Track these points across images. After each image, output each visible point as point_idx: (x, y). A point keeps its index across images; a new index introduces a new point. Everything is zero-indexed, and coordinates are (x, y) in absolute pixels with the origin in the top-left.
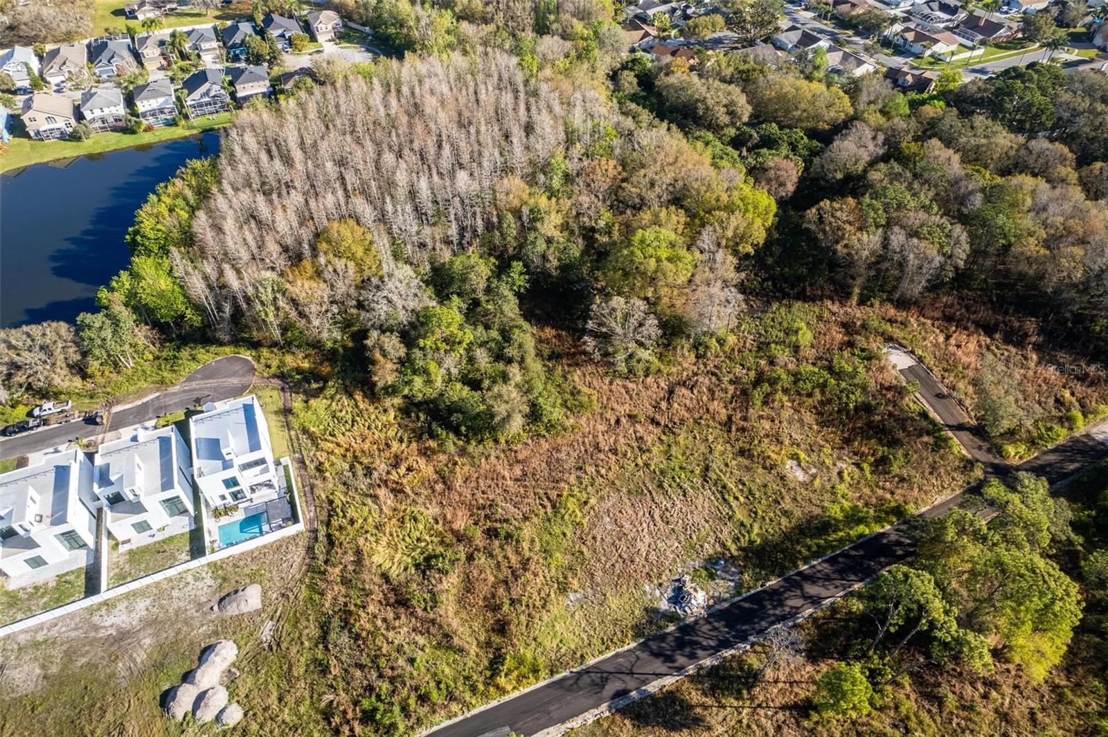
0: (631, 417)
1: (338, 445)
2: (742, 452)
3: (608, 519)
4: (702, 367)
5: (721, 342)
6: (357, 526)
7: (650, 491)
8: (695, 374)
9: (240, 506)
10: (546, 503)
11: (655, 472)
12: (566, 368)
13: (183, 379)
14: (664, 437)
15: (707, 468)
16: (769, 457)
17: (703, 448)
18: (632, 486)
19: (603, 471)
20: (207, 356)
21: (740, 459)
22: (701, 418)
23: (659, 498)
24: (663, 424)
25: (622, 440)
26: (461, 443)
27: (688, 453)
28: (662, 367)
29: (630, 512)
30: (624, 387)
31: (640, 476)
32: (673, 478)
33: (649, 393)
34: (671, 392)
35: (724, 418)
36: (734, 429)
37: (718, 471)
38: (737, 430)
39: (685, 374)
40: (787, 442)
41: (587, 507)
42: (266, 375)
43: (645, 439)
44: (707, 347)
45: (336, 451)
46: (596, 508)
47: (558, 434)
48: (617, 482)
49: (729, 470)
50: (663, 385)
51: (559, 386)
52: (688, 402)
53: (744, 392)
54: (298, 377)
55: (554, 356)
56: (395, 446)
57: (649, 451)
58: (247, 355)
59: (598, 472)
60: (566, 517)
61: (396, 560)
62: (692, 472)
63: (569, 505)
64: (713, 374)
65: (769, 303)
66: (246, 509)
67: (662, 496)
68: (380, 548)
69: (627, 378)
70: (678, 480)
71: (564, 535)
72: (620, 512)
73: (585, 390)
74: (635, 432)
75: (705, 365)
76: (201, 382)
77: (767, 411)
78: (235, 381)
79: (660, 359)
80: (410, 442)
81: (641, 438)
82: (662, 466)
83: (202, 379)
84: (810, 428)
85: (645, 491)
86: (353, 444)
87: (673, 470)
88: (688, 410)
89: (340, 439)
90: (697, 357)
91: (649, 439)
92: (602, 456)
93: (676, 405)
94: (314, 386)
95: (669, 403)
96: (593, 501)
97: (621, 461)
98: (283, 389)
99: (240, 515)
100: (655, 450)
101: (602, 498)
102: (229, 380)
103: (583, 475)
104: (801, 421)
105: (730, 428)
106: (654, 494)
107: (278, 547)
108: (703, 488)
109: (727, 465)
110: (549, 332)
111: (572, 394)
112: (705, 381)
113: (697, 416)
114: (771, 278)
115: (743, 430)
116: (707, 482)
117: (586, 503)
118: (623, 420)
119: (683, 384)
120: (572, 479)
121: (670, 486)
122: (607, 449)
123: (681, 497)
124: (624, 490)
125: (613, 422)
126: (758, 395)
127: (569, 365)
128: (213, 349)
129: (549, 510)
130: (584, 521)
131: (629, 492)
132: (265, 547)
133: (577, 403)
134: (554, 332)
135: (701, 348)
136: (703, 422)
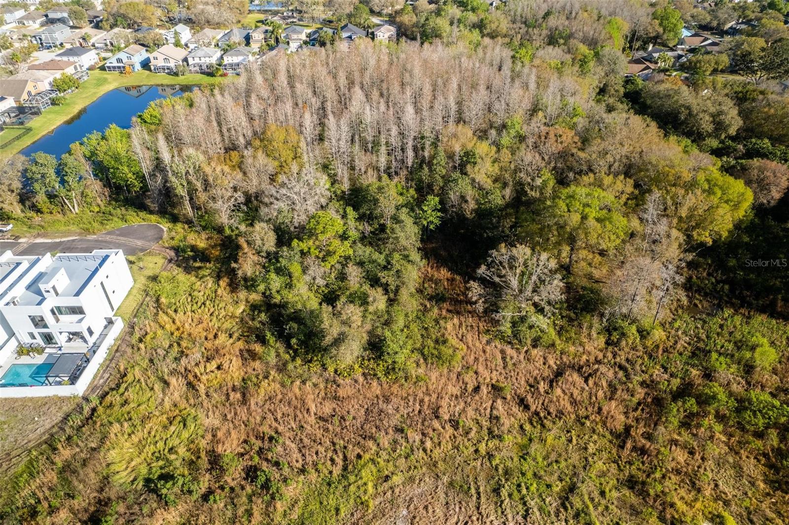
0: (496, 389)
1: (174, 322)
2: (631, 483)
3: (405, 512)
4: (610, 355)
5: (643, 333)
6: (127, 408)
7: (479, 494)
8: (598, 362)
9: (47, 350)
10: (339, 460)
11: (497, 469)
12: (444, 312)
13: (104, 232)
14: (527, 427)
15: (572, 489)
16: (672, 505)
17: (575, 458)
18: (458, 478)
19: (428, 444)
20: (136, 219)
21: (626, 492)
22: (587, 417)
23: (487, 507)
24: (533, 408)
25: (470, 412)
26: (287, 357)
27: (553, 456)
28: (558, 342)
29: (440, 512)
30: (503, 352)
31: (475, 468)
32: (519, 486)
33: (530, 367)
34: (559, 374)
35: (620, 428)
36: (629, 445)
37: (586, 497)
38: (634, 449)
39: (585, 357)
40: (708, 492)
41: (386, 485)
42: (166, 245)
43: (502, 421)
44: (623, 335)
45: (168, 326)
46: (397, 491)
47: (396, 380)
48: (441, 465)
49: (603, 502)
50: (551, 362)
51: (426, 329)
52: (576, 393)
53: (658, 402)
54: (191, 254)
55: (438, 299)
56: (222, 338)
57: (500, 438)
58: (165, 226)
59: (422, 442)
60: (352, 488)
61: (133, 464)
62: (549, 486)
63: (363, 473)
64: (621, 367)
65: (720, 307)
66: (50, 355)
67: (492, 507)
68: (128, 444)
69: (510, 343)
70: (524, 491)
71: (337, 510)
72: (426, 508)
73: (453, 341)
74: (492, 408)
75: (615, 355)
76: (115, 237)
77: (685, 437)
78: (139, 243)
79: (559, 333)
80: (239, 339)
81: (497, 418)
82: (509, 464)
83: (118, 235)
84: (753, 484)
85: (473, 491)
86: (187, 326)
87: (523, 474)
88: (574, 402)
89: (179, 317)
90: (608, 343)
91: (506, 422)
92: (436, 424)
93: (558, 391)
94: (198, 264)
95: (551, 386)
96: (397, 479)
97: (459, 439)
98: (170, 261)
99: (39, 359)
100: (509, 439)
101: (411, 479)
102: (136, 241)
103: (402, 441)
104: (738, 468)
105: (624, 442)
106: (483, 500)
107: (43, 404)
108: (557, 516)
109: (603, 494)
110: (444, 274)
111: (437, 341)
112: (608, 373)
113: (582, 412)
114: (732, 282)
115: (643, 451)
116: (566, 509)
117: (387, 478)
118: (484, 390)
119: (579, 369)
120: (385, 441)
121: (510, 495)
122: (447, 417)
123: (519, 518)
124: (445, 479)
125: (470, 388)
126: (676, 412)
127: (448, 311)
128: (143, 214)
129: (337, 471)
130: (371, 504)
131: (451, 484)
132: (31, 399)
133: (436, 352)
134: (449, 275)
135: (615, 333)
136: (588, 423)
